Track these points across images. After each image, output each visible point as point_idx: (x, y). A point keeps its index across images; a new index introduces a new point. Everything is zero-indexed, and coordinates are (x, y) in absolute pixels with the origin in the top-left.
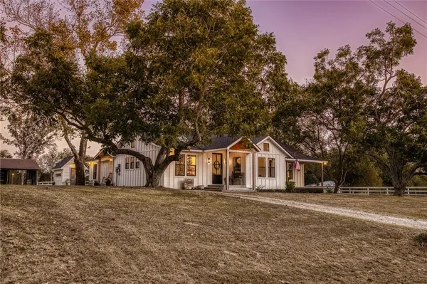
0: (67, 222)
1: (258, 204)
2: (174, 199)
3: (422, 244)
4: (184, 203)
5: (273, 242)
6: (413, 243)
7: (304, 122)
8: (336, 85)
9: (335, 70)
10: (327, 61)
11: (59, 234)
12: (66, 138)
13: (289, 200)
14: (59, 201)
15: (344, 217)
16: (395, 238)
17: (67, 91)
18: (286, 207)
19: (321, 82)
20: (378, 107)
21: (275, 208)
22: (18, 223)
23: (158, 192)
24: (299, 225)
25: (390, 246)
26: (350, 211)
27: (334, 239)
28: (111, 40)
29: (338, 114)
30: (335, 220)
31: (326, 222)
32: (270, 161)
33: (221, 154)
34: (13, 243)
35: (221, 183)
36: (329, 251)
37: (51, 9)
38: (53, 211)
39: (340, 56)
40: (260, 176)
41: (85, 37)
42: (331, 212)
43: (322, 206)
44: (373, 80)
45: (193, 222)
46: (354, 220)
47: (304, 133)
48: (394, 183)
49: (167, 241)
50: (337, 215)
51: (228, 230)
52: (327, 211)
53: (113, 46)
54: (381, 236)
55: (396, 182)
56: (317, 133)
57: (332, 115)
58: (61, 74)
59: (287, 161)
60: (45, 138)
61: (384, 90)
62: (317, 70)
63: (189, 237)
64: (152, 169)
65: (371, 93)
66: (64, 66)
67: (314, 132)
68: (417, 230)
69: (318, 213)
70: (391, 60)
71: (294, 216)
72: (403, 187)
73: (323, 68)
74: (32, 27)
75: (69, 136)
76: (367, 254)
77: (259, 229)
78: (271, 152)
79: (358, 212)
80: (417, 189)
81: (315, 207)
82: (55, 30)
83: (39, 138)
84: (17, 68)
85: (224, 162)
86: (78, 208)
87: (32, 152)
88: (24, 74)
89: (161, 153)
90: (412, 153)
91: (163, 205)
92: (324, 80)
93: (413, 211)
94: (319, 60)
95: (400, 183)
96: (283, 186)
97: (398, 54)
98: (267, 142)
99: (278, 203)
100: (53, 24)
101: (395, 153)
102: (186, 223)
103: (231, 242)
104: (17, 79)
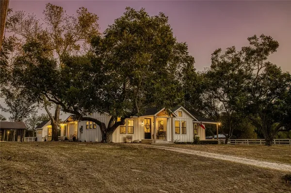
0: (56, 172)
1: (177, 154)
2: (122, 152)
3: (288, 182)
4: (129, 155)
5: (190, 182)
6: (281, 181)
7: (204, 96)
8: (226, 72)
9: (225, 62)
10: (219, 56)
11: (53, 181)
12: (46, 109)
13: (197, 150)
14: (48, 157)
15: (234, 163)
16: (270, 178)
17: (49, 80)
18: (196, 156)
19: (215, 70)
20: (253, 86)
21: (189, 157)
22: (26, 175)
23: (111, 147)
24: (206, 169)
25: (266, 183)
26: (237, 158)
27: (230, 179)
28: (76, 43)
29: (227, 91)
30: (229, 165)
31: (223, 167)
32: (183, 123)
33: (150, 119)
34: (25, 189)
35: (150, 138)
36: (227, 187)
37: (36, 23)
38: (46, 164)
39: (228, 53)
40: (176, 133)
41: (59, 42)
42: (225, 159)
43: (219, 155)
44: (249, 69)
45: (137, 169)
46: (241, 165)
47: (205, 103)
48: (265, 137)
49: (122, 184)
50: (230, 162)
51: (160, 174)
52: (222, 158)
53: (77, 48)
54: (260, 176)
55: (266, 135)
56: (213, 103)
57: (223, 92)
58: (46, 69)
59: (194, 123)
60: (30, 107)
61: (257, 76)
62: (213, 62)
63: (135, 180)
64: (105, 131)
65: (249, 77)
66: (48, 63)
67: (211, 103)
68: (283, 172)
69: (218, 160)
70: (262, 56)
71: (202, 163)
72: (272, 140)
73: (217, 61)
74: (24, 35)
75: (48, 107)
76: (252, 189)
77: (180, 173)
78: (183, 117)
79: (244, 159)
80: (281, 141)
81: (215, 156)
82: (40, 37)
83: (26, 108)
84: (16, 64)
85: (152, 124)
86: (61, 162)
87: (21, 117)
88: (20, 68)
89: (112, 120)
90: (277, 117)
91: (116, 157)
92: (218, 69)
93: (279, 157)
94: (214, 56)
95: (270, 137)
96: (192, 140)
97: (266, 53)
98: (180, 110)
99: (190, 153)
100: (39, 34)
101: (266, 117)
102: (133, 170)
103: (163, 183)
104: (17, 72)
